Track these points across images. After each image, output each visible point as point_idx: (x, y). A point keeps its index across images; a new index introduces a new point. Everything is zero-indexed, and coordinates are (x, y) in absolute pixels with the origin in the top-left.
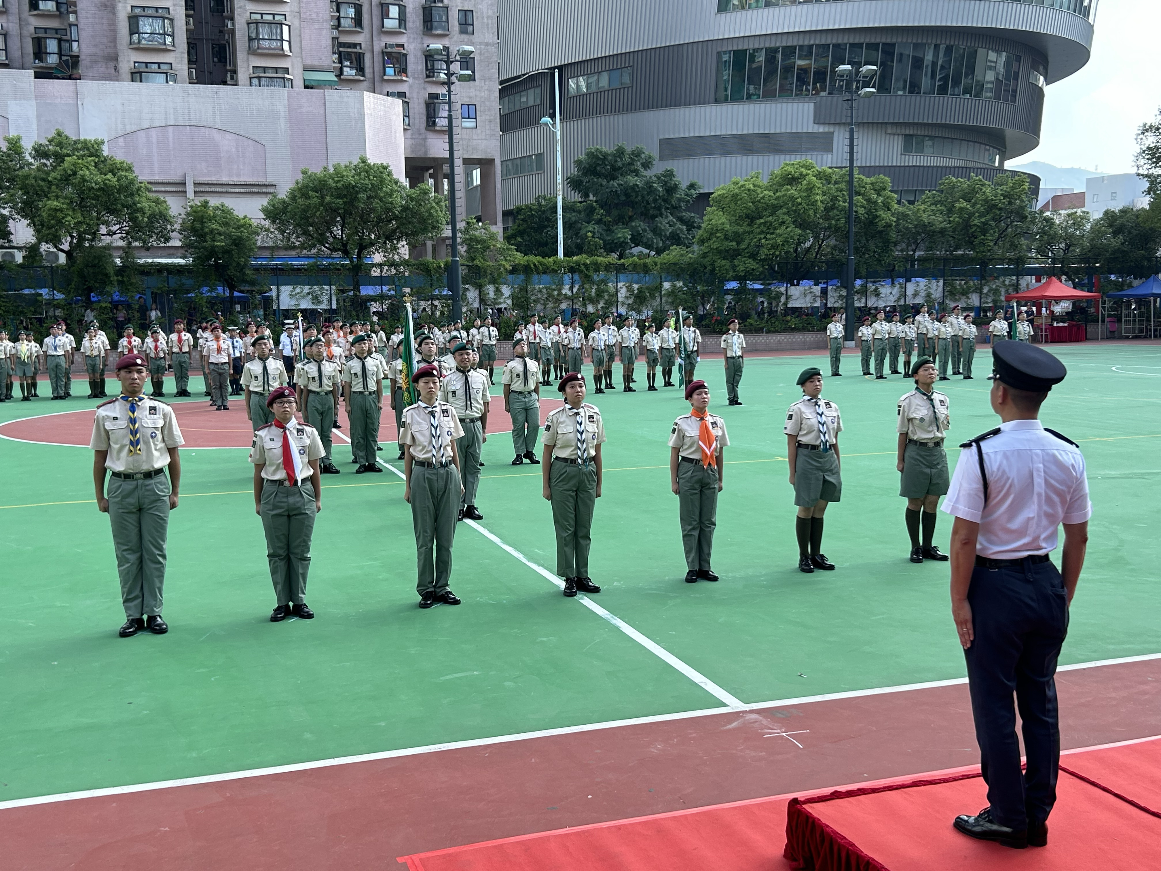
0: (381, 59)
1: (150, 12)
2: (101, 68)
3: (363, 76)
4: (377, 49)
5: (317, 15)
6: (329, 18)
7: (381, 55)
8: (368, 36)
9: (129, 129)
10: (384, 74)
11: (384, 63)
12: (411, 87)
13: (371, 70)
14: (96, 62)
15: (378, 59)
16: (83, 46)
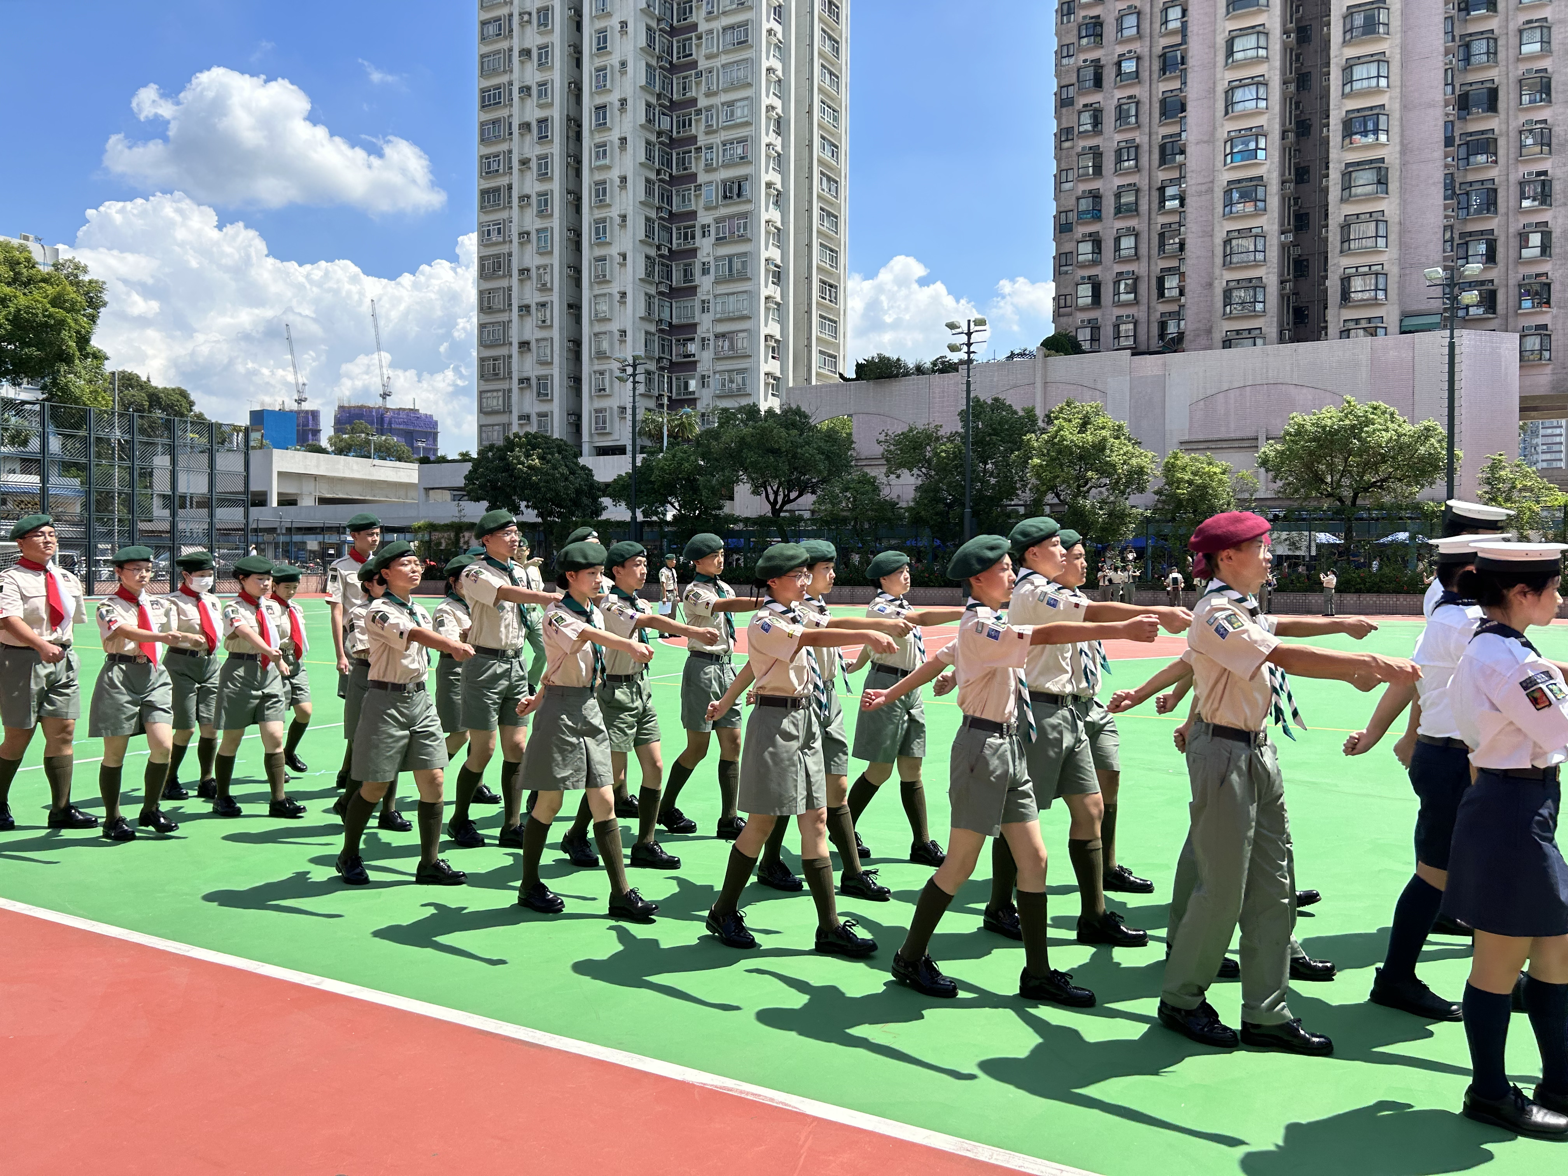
0: (1517, 292)
1: (1244, 284)
2: (1203, 341)
3: (1494, 313)
4: (1512, 282)
5: (1427, 259)
6: (1441, 259)
7: (1517, 289)
8: (1503, 270)
9: (1209, 393)
10: (1520, 308)
11: (1521, 295)
12: (1555, 317)
13: (1505, 306)
14: (1198, 336)
15: (1513, 292)
16: (1189, 323)
